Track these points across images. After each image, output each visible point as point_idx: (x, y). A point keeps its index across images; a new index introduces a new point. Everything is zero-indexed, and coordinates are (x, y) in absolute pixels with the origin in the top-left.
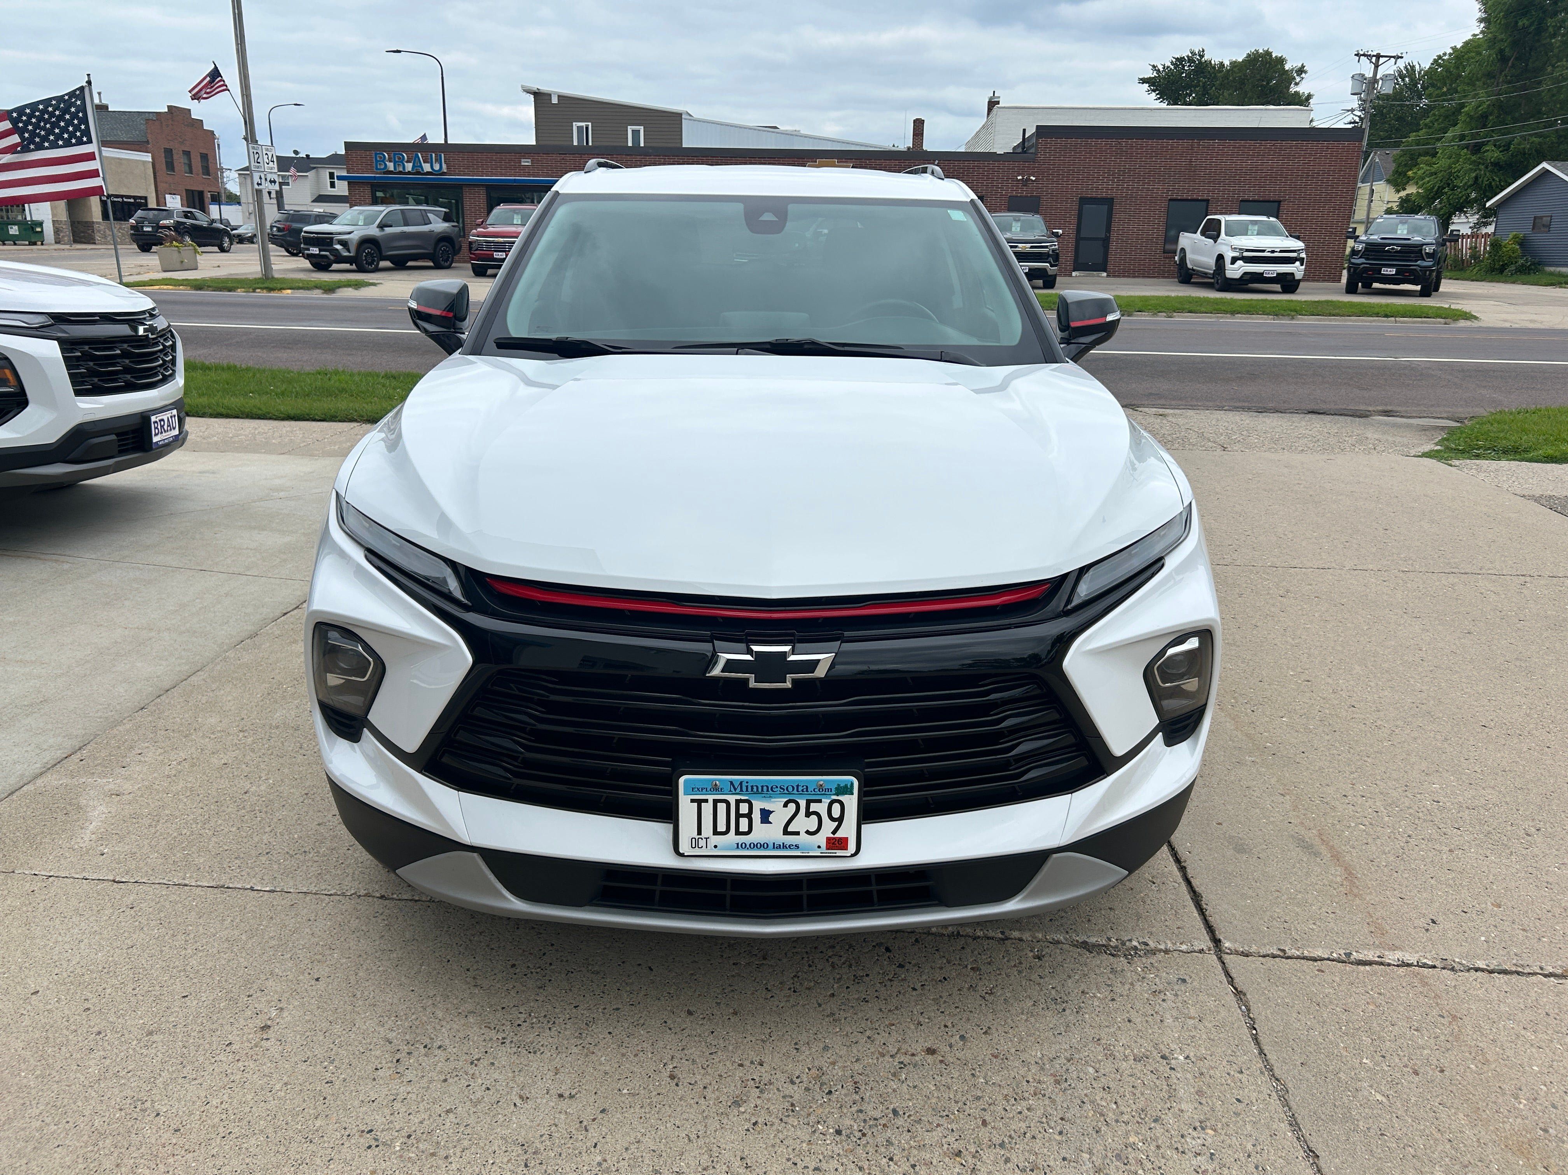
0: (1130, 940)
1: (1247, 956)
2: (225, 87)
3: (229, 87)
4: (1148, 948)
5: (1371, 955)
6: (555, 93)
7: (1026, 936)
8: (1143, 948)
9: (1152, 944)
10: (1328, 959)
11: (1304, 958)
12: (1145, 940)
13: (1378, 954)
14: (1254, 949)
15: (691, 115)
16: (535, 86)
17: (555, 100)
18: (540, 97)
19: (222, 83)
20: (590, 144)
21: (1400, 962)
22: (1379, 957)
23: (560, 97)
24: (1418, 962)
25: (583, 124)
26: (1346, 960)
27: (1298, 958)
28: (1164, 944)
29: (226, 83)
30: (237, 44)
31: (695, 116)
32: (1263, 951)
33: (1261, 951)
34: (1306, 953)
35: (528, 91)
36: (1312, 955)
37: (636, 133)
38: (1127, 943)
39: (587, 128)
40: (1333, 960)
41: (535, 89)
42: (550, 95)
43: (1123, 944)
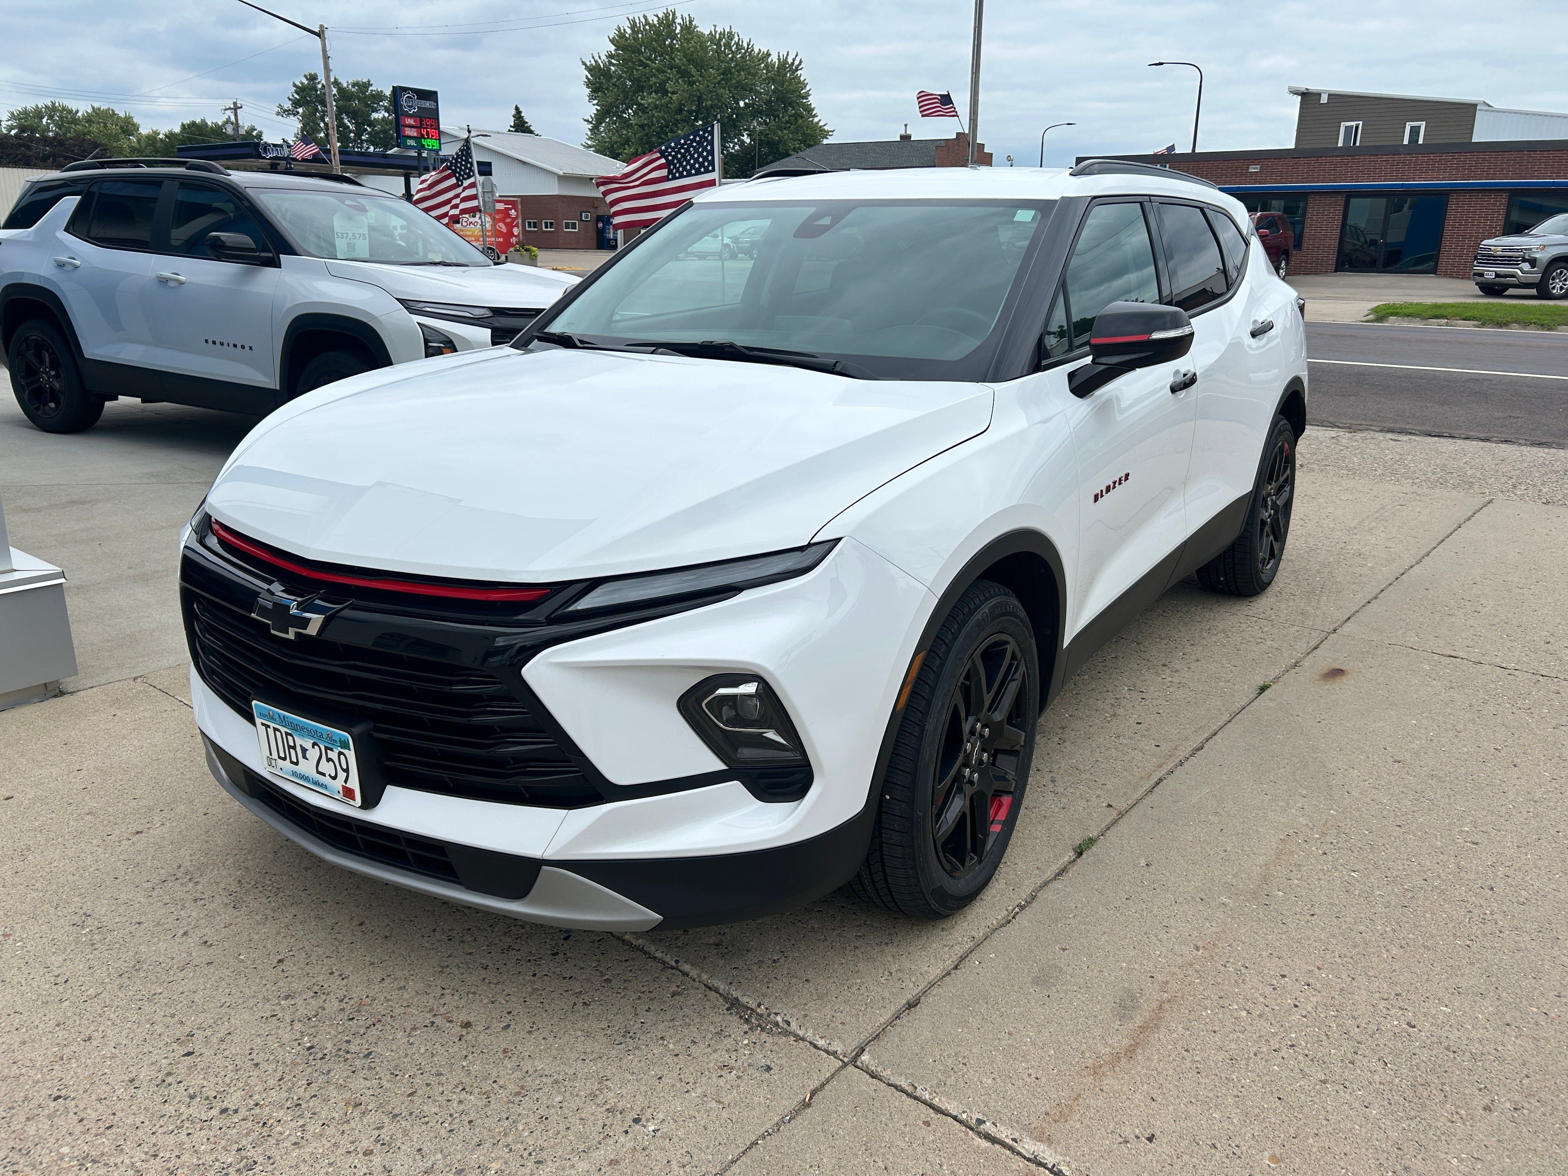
0: (776, 1014)
1: (873, 1077)
2: (954, 114)
3: (958, 114)
4: (788, 1029)
5: (1004, 1133)
6: (1325, 92)
7: (694, 973)
8: (785, 1027)
9: (794, 1026)
10: (955, 1118)
11: (931, 1106)
12: (790, 1020)
13: (1017, 1135)
14: (887, 1073)
15: (1490, 106)
16: (1303, 86)
17: (1324, 99)
18: (1308, 98)
19: (953, 109)
20: (1358, 144)
21: (1032, 1157)
22: (1013, 1140)
23: (1331, 96)
24: (1054, 1165)
25: (1354, 123)
26: (975, 1128)
27: (924, 1102)
28: (804, 1031)
29: (957, 110)
30: (972, 73)
31: (1496, 105)
32: (894, 1080)
33: (892, 1079)
34: (936, 1101)
35: (1295, 93)
36: (940, 1105)
37: (1415, 131)
38: (772, 1016)
39: (1357, 128)
40: (960, 1122)
41: (1303, 90)
42: (1320, 94)
43: (769, 1015)
